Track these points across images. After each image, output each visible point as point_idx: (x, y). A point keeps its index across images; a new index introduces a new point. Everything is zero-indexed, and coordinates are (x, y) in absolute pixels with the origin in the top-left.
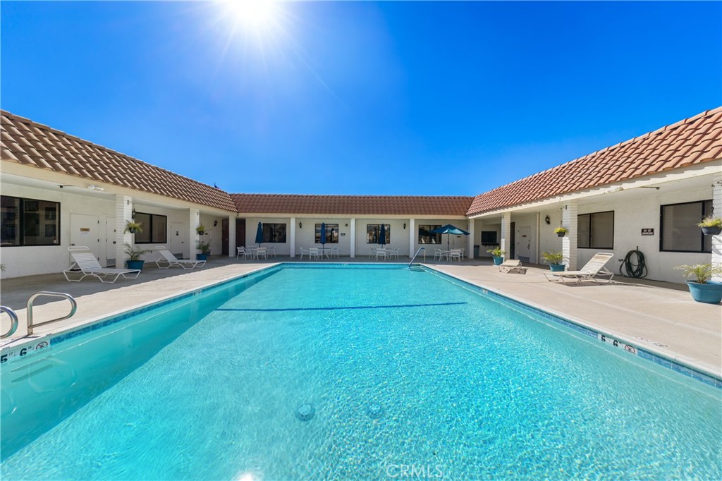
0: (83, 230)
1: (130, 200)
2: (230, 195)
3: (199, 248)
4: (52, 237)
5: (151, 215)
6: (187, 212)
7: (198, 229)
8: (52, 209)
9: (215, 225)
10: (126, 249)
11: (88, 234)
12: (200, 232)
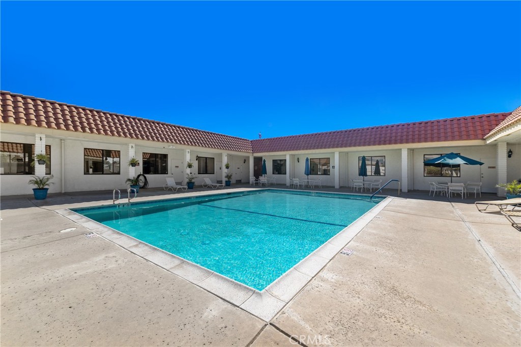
0: (176, 167)
1: (189, 151)
2: (251, 141)
3: (226, 177)
4: (164, 171)
5: (206, 158)
6: (221, 155)
7: (226, 165)
8: (164, 157)
9: (244, 162)
10: (187, 176)
11: (177, 169)
12: (227, 167)
